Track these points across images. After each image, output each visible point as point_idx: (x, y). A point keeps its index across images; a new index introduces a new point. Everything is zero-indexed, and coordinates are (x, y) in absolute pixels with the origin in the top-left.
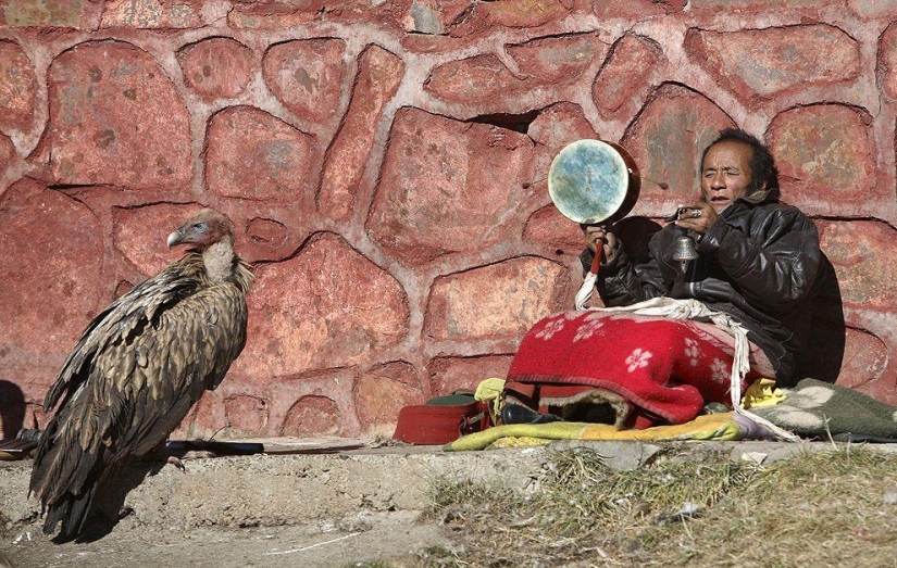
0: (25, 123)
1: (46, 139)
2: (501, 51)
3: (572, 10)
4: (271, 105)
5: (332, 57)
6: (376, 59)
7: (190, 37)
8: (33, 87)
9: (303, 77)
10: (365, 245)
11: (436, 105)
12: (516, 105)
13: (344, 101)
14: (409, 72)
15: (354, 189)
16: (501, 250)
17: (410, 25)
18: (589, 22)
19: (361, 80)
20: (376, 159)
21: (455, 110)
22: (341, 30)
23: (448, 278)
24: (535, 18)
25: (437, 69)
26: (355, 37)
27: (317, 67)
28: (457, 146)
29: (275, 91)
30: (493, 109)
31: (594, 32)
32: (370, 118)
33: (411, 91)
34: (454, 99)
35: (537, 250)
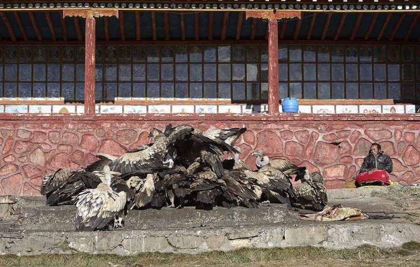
0: (253, 144)
1: (257, 146)
2: (335, 133)
3: (346, 127)
4: (297, 141)
5: (307, 133)
6: (314, 134)
7: (282, 130)
8: (254, 138)
9: (301, 137)
10: (313, 163)
11: (324, 141)
12: (337, 141)
13: (309, 140)
14: (320, 136)
15: (310, 154)
16: (335, 163)
17: (320, 129)
18: (349, 129)
19: (312, 137)
20: (314, 149)
21: (328, 142)
22: (308, 129)
23: (326, 168)
24: (340, 128)
25: (324, 136)
26: (311, 130)
27: (304, 135)
28: (328, 147)
29: (297, 139)
30: (334, 142)
31: (350, 130)
32: (313, 143)
33: (320, 139)
34: (327, 140)
35: (342, 163)
